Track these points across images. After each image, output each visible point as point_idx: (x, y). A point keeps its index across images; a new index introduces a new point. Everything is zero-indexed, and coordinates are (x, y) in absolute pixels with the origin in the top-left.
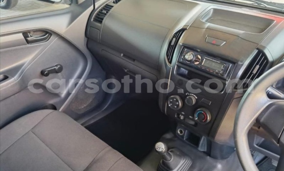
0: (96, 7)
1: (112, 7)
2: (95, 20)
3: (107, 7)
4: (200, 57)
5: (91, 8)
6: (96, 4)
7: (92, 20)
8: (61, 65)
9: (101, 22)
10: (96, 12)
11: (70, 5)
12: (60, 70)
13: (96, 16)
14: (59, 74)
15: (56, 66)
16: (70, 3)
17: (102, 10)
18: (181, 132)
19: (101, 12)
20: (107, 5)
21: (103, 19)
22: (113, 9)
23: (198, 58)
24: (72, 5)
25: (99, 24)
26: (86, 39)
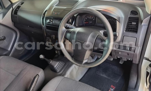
0: (14, 8)
1: (20, 6)
2: (14, 14)
3: (18, 7)
4: (52, 20)
5: (11, 9)
6: (13, 7)
7: (13, 14)
8: (4, 36)
9: (16, 14)
10: (14, 10)
11: (2, 9)
12: (4, 38)
13: (14, 12)
14: (5, 40)
15: (2, 37)
16: (2, 8)
17: (16, 9)
18: (57, 52)
19: (16, 10)
20: (18, 6)
21: (17, 13)
22: (21, 7)
23: (51, 21)
24: (3, 9)
25: (16, 15)
26: (13, 23)
